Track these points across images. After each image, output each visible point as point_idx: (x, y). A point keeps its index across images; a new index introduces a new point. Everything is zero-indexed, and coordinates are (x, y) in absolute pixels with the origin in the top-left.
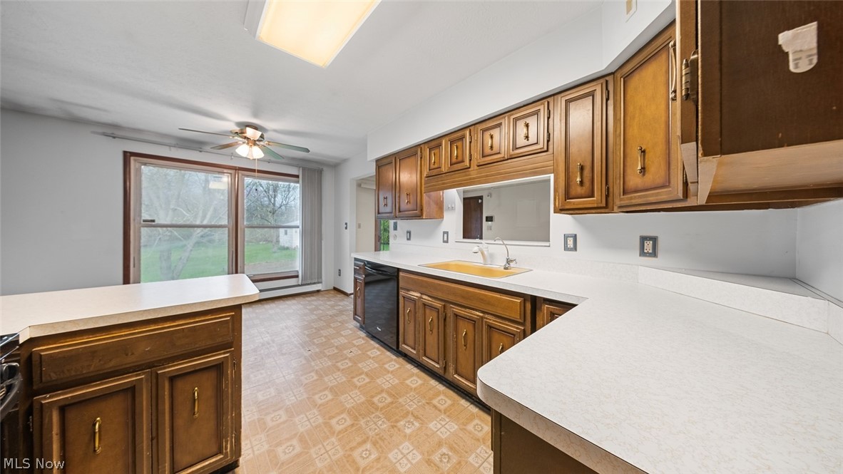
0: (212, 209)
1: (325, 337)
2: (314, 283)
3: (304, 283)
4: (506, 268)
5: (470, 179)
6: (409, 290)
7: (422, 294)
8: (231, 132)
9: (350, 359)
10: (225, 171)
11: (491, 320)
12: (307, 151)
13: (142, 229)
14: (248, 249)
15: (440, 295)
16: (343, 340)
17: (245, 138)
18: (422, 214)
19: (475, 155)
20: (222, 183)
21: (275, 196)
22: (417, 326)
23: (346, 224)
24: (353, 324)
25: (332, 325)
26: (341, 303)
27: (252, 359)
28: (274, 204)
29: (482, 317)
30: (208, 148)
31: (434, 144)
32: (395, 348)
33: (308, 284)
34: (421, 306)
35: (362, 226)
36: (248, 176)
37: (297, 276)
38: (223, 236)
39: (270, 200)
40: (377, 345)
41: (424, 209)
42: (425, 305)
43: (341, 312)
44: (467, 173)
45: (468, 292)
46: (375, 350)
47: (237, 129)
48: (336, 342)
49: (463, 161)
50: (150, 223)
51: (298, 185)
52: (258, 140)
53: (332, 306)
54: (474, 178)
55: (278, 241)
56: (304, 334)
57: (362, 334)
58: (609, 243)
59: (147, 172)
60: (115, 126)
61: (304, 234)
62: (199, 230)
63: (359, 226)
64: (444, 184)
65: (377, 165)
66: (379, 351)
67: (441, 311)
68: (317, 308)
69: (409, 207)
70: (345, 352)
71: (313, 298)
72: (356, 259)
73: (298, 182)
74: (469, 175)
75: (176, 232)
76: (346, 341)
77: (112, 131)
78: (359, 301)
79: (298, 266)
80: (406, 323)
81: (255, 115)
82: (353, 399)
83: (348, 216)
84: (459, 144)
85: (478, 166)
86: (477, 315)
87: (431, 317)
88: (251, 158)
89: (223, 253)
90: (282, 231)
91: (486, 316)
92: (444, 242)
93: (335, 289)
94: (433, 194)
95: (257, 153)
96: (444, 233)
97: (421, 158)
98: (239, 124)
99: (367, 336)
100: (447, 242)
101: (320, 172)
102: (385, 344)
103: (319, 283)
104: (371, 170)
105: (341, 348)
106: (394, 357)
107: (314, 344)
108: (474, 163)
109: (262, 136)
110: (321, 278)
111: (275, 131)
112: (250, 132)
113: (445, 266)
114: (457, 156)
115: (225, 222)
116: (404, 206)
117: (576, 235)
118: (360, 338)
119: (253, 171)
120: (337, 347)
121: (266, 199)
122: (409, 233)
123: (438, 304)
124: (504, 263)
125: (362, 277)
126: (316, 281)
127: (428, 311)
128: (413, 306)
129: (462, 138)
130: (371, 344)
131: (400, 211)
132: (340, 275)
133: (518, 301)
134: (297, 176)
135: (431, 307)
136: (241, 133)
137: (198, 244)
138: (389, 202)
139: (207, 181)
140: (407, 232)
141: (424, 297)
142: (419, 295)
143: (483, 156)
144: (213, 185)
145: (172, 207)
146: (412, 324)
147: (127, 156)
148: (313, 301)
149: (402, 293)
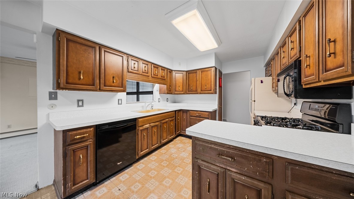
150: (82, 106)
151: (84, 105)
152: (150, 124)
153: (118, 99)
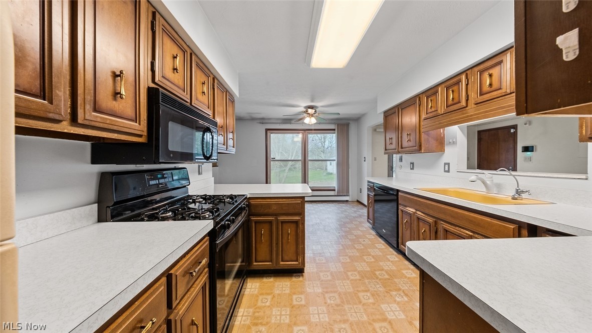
0: (295, 151)
1: (349, 228)
2: (344, 196)
3: (339, 195)
4: (514, 198)
5: (468, 116)
6: (406, 206)
7: (416, 210)
8: (302, 112)
9: (363, 244)
10: (300, 132)
12: (339, 114)
13: (272, 162)
14: (310, 174)
15: (431, 213)
16: (359, 233)
17: (308, 114)
18: (420, 149)
19: (473, 96)
20: (299, 138)
21: (325, 142)
22: (412, 233)
23: (365, 158)
24: (368, 225)
25: (354, 222)
26: (361, 211)
27: (311, 229)
28: (324, 147)
30: (293, 122)
31: (431, 92)
32: (396, 247)
33: (341, 196)
34: (416, 219)
35: (377, 159)
36: (310, 133)
37: (334, 190)
38: (299, 165)
39: (322, 145)
40: (383, 242)
41: (423, 145)
42: (418, 219)
43: (360, 216)
44: (464, 112)
45: (457, 213)
46: (381, 244)
47: (305, 110)
48: (355, 232)
49: (459, 102)
50: (274, 160)
51: (334, 135)
52: (314, 114)
53: (355, 212)
54: (471, 116)
55: (326, 169)
56: (337, 224)
57: (373, 233)
59: (273, 137)
60: (263, 119)
61: (338, 164)
62: (290, 162)
63: (375, 159)
65: (384, 116)
66: (384, 246)
67: (433, 225)
68: (345, 211)
69: (411, 144)
70: (360, 240)
71: (343, 205)
72: (369, 182)
73: (335, 133)
74: (466, 114)
75: (282, 163)
76: (362, 234)
77: (262, 121)
78: (371, 210)
79: (334, 184)
80: (404, 230)
81: (312, 101)
82: (362, 266)
83: (367, 152)
84: (455, 88)
85: (476, 104)
86: (467, 234)
88: (311, 124)
89: (300, 175)
90: (328, 163)
92: (445, 171)
93: (358, 201)
95: (313, 121)
96: (445, 164)
97: (420, 105)
98: (305, 107)
99: (376, 235)
100: (448, 171)
101: (348, 125)
102: (390, 243)
103: (347, 196)
104: (381, 120)
105: (358, 237)
106: (395, 253)
107: (342, 230)
108: (472, 102)
109: (315, 111)
110: (349, 192)
111: (322, 106)
112: (310, 111)
113: (444, 192)
114: (453, 99)
115: (300, 158)
116: (405, 144)
118: (371, 234)
119: (311, 130)
120: (355, 236)
121: (320, 144)
122: (412, 164)
123: (430, 220)
125: (372, 194)
126: (346, 194)
127: (421, 224)
128: (410, 218)
129: (458, 83)
130: (379, 240)
131: (402, 148)
132: (361, 192)
134: (334, 130)
135: (424, 220)
136: (306, 112)
137: (290, 169)
138: (394, 141)
139: (293, 137)
140: (411, 163)
141: (418, 212)
142: (414, 211)
143: (481, 95)
144: (296, 139)
145: (280, 151)
146: (408, 232)
147: (267, 130)
148: (344, 206)
149: (401, 207)
150: (413, 169)
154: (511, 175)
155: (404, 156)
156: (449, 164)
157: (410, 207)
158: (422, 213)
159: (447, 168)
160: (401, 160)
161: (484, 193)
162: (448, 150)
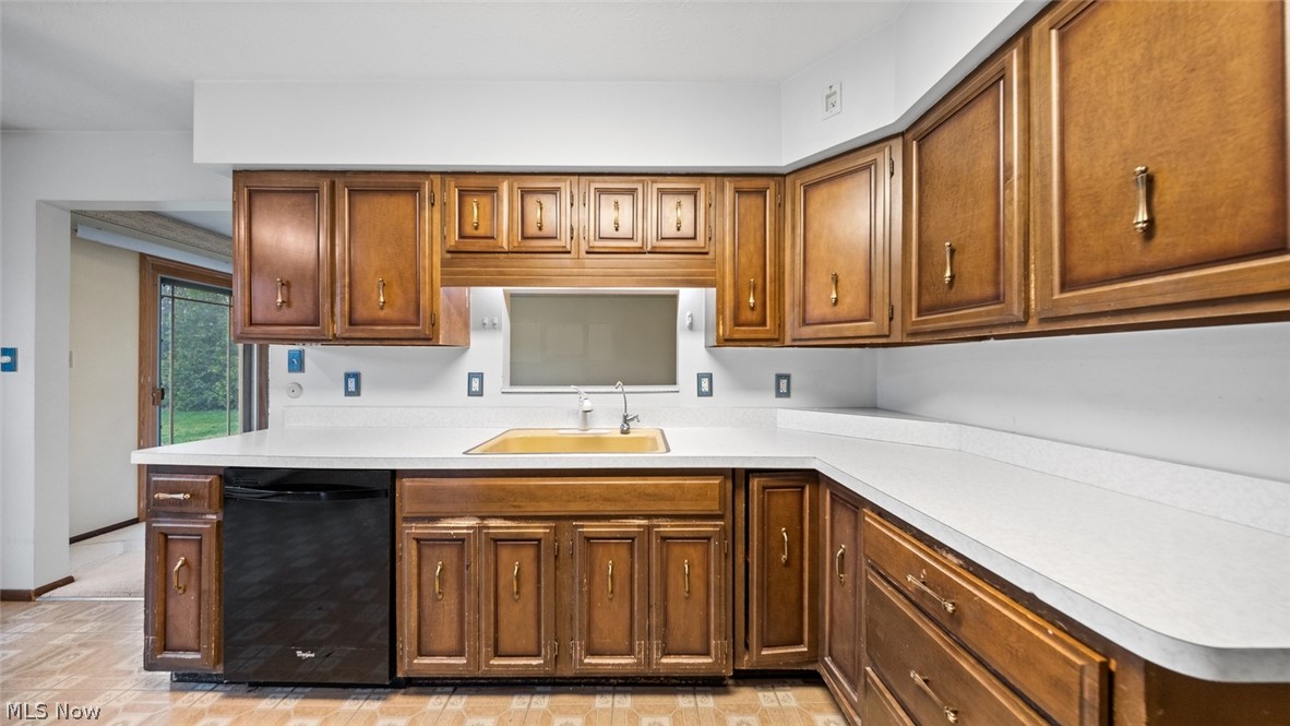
6: (435, 519)
11: (667, 527)
29: (649, 528)
34: (484, 547)
42: (495, 541)
58: (746, 384)
64: (500, 273)
65: (236, 183)
67: (546, 541)
86: (639, 526)
87: (515, 563)
91: (655, 522)
92: (472, 394)
94: (453, 290)
96: (471, 376)
100: (480, 393)
113: (501, 446)
117: (711, 374)
122: (354, 376)
123: (537, 529)
124: (619, 423)
127: (506, 553)
128: (455, 552)
133: (716, 481)
135: (517, 540)
140: (346, 376)
141: (493, 523)
142: (473, 522)
146: (450, 603)
149: (407, 530)
150: (357, 392)
151: (362, 392)
152: (483, 518)
153: (469, 374)
154: (623, 393)
155: (312, 352)
156: (480, 376)
157: (453, 517)
158: (506, 518)
159: (476, 385)
160: (297, 364)
161: (577, 432)
162: (477, 341)
